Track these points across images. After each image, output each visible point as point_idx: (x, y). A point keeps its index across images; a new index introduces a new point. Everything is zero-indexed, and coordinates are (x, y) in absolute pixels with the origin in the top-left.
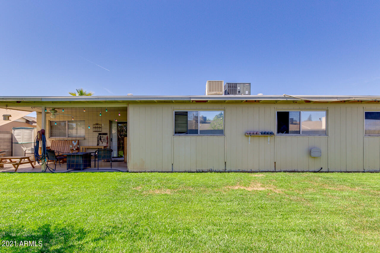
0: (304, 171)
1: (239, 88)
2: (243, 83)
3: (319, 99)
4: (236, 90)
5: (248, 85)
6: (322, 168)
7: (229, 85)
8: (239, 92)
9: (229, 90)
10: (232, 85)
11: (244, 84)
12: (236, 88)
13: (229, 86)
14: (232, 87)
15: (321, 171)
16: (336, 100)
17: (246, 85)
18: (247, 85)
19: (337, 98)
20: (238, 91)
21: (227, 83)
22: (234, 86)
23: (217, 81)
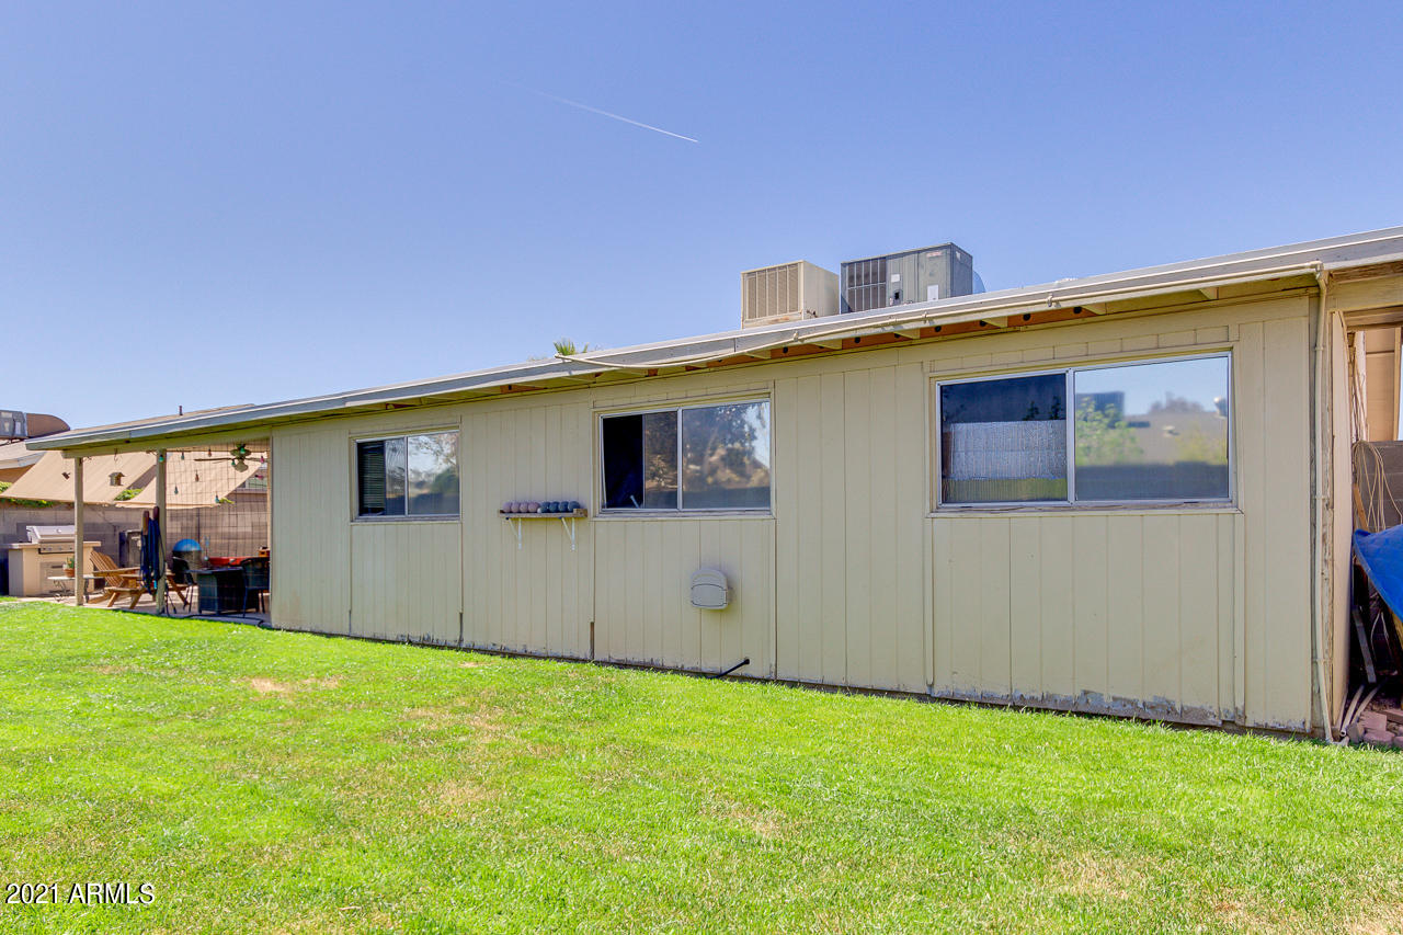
0: (683, 666)
1: (895, 278)
2: (914, 252)
3: (672, 356)
4: (884, 289)
5: (939, 253)
6: (747, 662)
7: (851, 271)
8: (897, 296)
9: (851, 293)
10: (867, 268)
11: (919, 252)
12: (884, 279)
13: (851, 278)
14: (867, 276)
15: (738, 672)
16: (729, 352)
17: (929, 255)
18: (934, 254)
19: (734, 342)
20: (890, 292)
21: (844, 265)
22: (875, 274)
23: (779, 268)
